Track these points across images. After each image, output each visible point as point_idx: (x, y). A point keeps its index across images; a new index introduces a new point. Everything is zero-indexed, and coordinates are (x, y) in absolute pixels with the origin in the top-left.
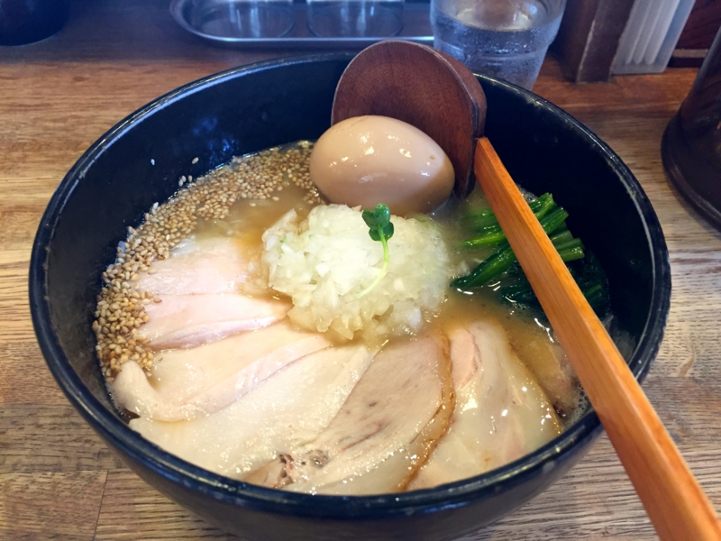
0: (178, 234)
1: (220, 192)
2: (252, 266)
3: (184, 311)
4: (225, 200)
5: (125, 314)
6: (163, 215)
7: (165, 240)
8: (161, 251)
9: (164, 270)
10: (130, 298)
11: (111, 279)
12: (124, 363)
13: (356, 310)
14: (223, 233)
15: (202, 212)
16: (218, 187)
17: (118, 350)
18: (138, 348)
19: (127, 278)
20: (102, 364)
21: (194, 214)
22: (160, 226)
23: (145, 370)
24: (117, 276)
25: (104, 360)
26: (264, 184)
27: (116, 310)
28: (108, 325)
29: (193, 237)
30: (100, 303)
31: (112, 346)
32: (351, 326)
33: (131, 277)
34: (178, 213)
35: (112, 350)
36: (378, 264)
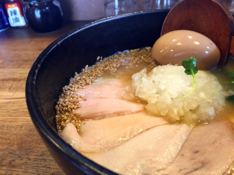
0: (95, 77)
1: (113, 63)
2: (127, 88)
3: (96, 104)
4: (115, 66)
5: (70, 103)
6: (89, 70)
7: (90, 78)
8: (88, 82)
9: (89, 88)
10: (73, 98)
11: (66, 91)
12: (67, 123)
14: (114, 77)
15: (106, 70)
16: (112, 62)
17: (65, 118)
18: (75, 118)
19: (73, 90)
20: (57, 124)
21: (102, 70)
22: (88, 74)
23: (76, 127)
24: (68, 89)
25: (58, 122)
26: (132, 61)
27: (67, 102)
28: (62, 107)
29: (102, 78)
30: (60, 99)
31: (63, 116)
33: (74, 90)
34: (96, 70)
35: (62, 118)
36: (191, 85)
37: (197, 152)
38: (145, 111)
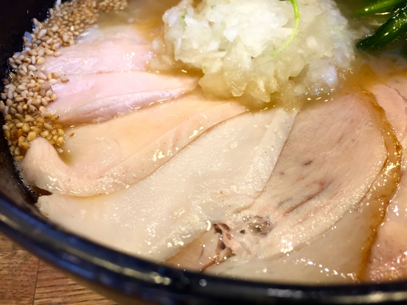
0: (82, 25)
2: (156, 44)
3: (92, 88)
5: (31, 93)
6: (66, 11)
7: (69, 30)
8: (66, 38)
9: (69, 53)
10: (36, 79)
11: (18, 65)
12: (32, 140)
14: (124, 22)
15: (103, 6)
17: (26, 128)
18: (47, 125)
19: (34, 62)
20: (10, 143)
21: (96, 8)
22: (65, 20)
23: (55, 146)
24: (23, 61)
25: (11, 139)
27: (23, 90)
28: (15, 105)
29: (96, 26)
30: (7, 87)
31: (20, 125)
33: (36, 61)
34: (80, 9)
35: (18, 128)
36: (288, 25)
37: (308, 163)
38: (200, 91)
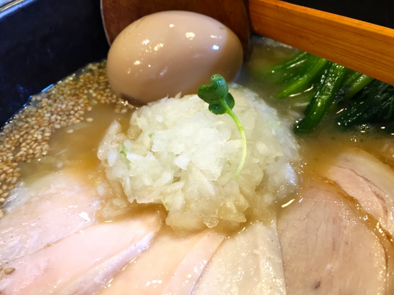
0: (5, 187)
1: (32, 131)
2: (101, 190)
4: (40, 137)
13: (236, 190)
14: (52, 168)
15: (21, 156)
16: (27, 128)
21: (14, 161)
26: (73, 110)
29: (22, 184)
32: (239, 208)
36: (234, 137)
37: (318, 285)
38: (166, 229)
